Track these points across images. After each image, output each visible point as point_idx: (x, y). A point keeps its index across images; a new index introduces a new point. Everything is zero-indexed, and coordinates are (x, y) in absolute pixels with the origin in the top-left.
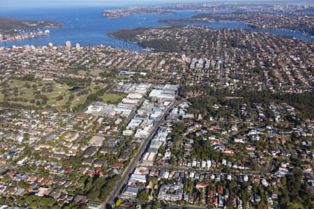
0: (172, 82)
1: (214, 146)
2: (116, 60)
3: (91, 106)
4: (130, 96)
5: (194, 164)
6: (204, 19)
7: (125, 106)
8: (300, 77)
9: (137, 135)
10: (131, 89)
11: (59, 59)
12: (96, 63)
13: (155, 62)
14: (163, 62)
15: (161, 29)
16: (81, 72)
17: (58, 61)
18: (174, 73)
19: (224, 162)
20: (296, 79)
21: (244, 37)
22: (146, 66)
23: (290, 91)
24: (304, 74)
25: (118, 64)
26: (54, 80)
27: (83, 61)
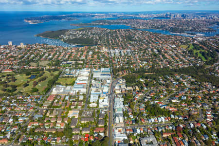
0: (104, 66)
1: (161, 106)
2: (56, 54)
3: (54, 89)
4: (79, 78)
5: (153, 120)
6: (101, 23)
7: (80, 86)
8: (181, 57)
9: (101, 106)
10: (77, 74)
11: (9, 55)
12: (41, 57)
13: (85, 53)
14: (91, 53)
15: (77, 30)
16: (31, 64)
17: (10, 57)
18: (103, 60)
19: (172, 116)
20: (180, 59)
21: (135, 34)
22: (80, 57)
23: (181, 66)
24: (182, 55)
25: (59, 56)
26: (13, 71)
27: (30, 56)
